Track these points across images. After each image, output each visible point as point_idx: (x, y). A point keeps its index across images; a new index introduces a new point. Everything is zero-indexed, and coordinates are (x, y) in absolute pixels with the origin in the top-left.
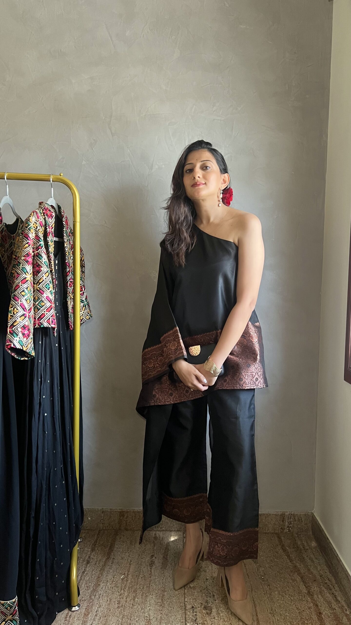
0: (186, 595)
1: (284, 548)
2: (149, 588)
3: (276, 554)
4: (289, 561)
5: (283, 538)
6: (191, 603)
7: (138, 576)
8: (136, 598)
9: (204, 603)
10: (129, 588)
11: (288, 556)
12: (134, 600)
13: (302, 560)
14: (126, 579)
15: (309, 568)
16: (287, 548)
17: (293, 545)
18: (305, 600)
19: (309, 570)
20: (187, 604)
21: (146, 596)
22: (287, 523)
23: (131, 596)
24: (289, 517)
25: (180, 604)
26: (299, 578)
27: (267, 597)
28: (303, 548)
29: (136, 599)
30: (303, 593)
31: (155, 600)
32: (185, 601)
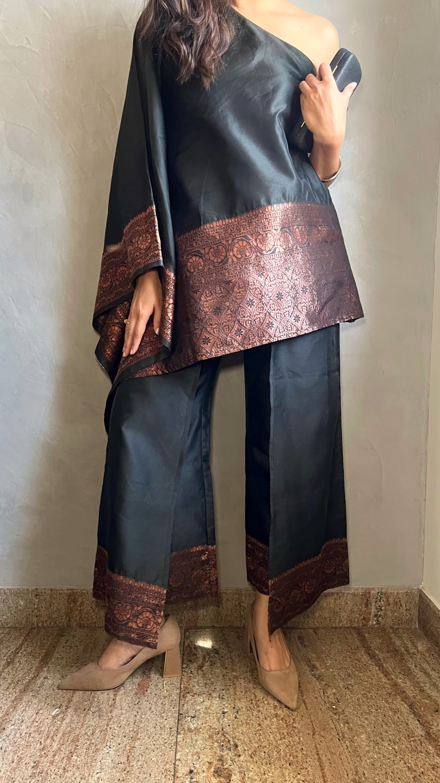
0: (178, 747)
1: (370, 652)
2: (105, 735)
3: (357, 662)
4: (382, 675)
5: (366, 635)
6: (189, 761)
7: (86, 710)
8: (75, 754)
9: (215, 762)
10: (63, 735)
11: (381, 667)
12: (69, 758)
13: (408, 673)
14: (62, 715)
15: (422, 687)
16: (377, 652)
17: (387, 646)
18: (422, 751)
19: (422, 691)
20: (180, 765)
21: (97, 749)
22: (373, 610)
23: (65, 751)
24: (377, 598)
25: (165, 765)
26: (406, 705)
27: (344, 746)
28: (406, 651)
29: (75, 757)
30: (417, 736)
31: (113, 757)
32: (176, 760)
